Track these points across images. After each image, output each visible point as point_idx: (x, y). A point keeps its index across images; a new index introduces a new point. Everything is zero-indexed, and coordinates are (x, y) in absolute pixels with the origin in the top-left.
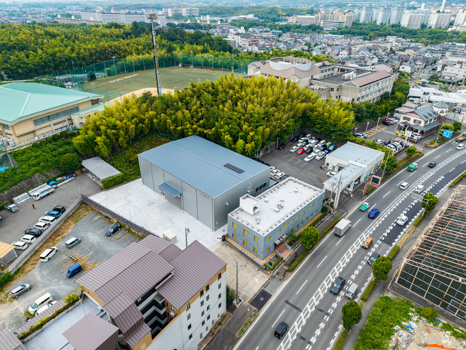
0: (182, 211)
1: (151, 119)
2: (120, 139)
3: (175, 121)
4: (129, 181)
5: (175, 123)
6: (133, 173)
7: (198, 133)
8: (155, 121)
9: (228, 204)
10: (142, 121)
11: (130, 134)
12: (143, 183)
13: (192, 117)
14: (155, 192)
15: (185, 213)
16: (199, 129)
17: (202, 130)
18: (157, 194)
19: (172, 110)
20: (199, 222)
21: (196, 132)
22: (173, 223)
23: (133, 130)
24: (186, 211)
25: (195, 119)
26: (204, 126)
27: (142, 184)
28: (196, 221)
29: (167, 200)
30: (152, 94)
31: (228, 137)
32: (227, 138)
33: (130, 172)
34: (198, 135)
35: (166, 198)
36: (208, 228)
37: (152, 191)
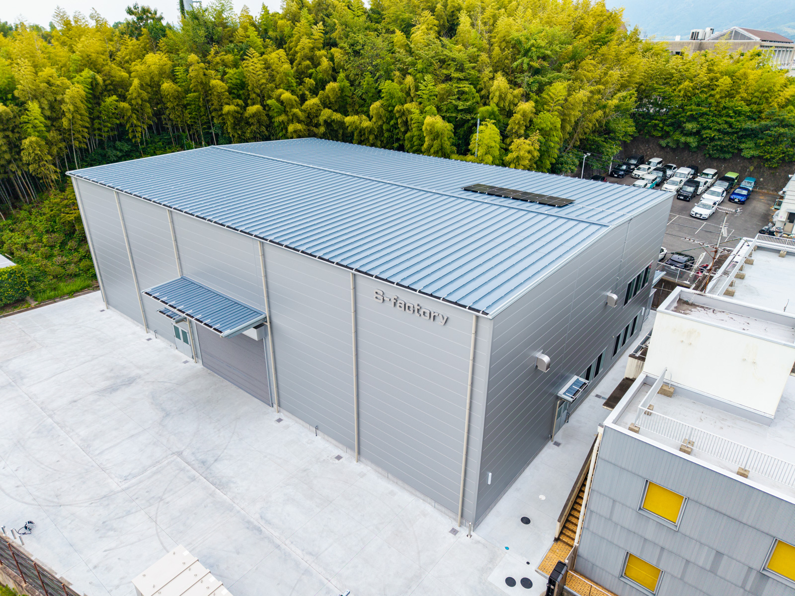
0: (273, 413)
1: (152, 85)
2: (26, 142)
3: (239, 90)
4: (52, 299)
5: (239, 97)
6: (72, 268)
7: (322, 129)
8: (167, 86)
9: (546, 359)
10: (119, 88)
11: (65, 123)
12: (108, 303)
13: (300, 76)
14: (151, 335)
15: (289, 420)
16: (326, 113)
17: (337, 116)
18: (159, 343)
19: (227, 52)
20: (365, 468)
21: (317, 125)
22: (221, 485)
23: (77, 110)
24: (293, 412)
25: (310, 82)
26: (342, 105)
27: (103, 306)
28: (351, 464)
29: (200, 366)
30: (161, 18)
31: (434, 121)
32: (432, 126)
33: (63, 265)
34: (324, 136)
35: (195, 356)
36: (428, 507)
37: (139, 330)
